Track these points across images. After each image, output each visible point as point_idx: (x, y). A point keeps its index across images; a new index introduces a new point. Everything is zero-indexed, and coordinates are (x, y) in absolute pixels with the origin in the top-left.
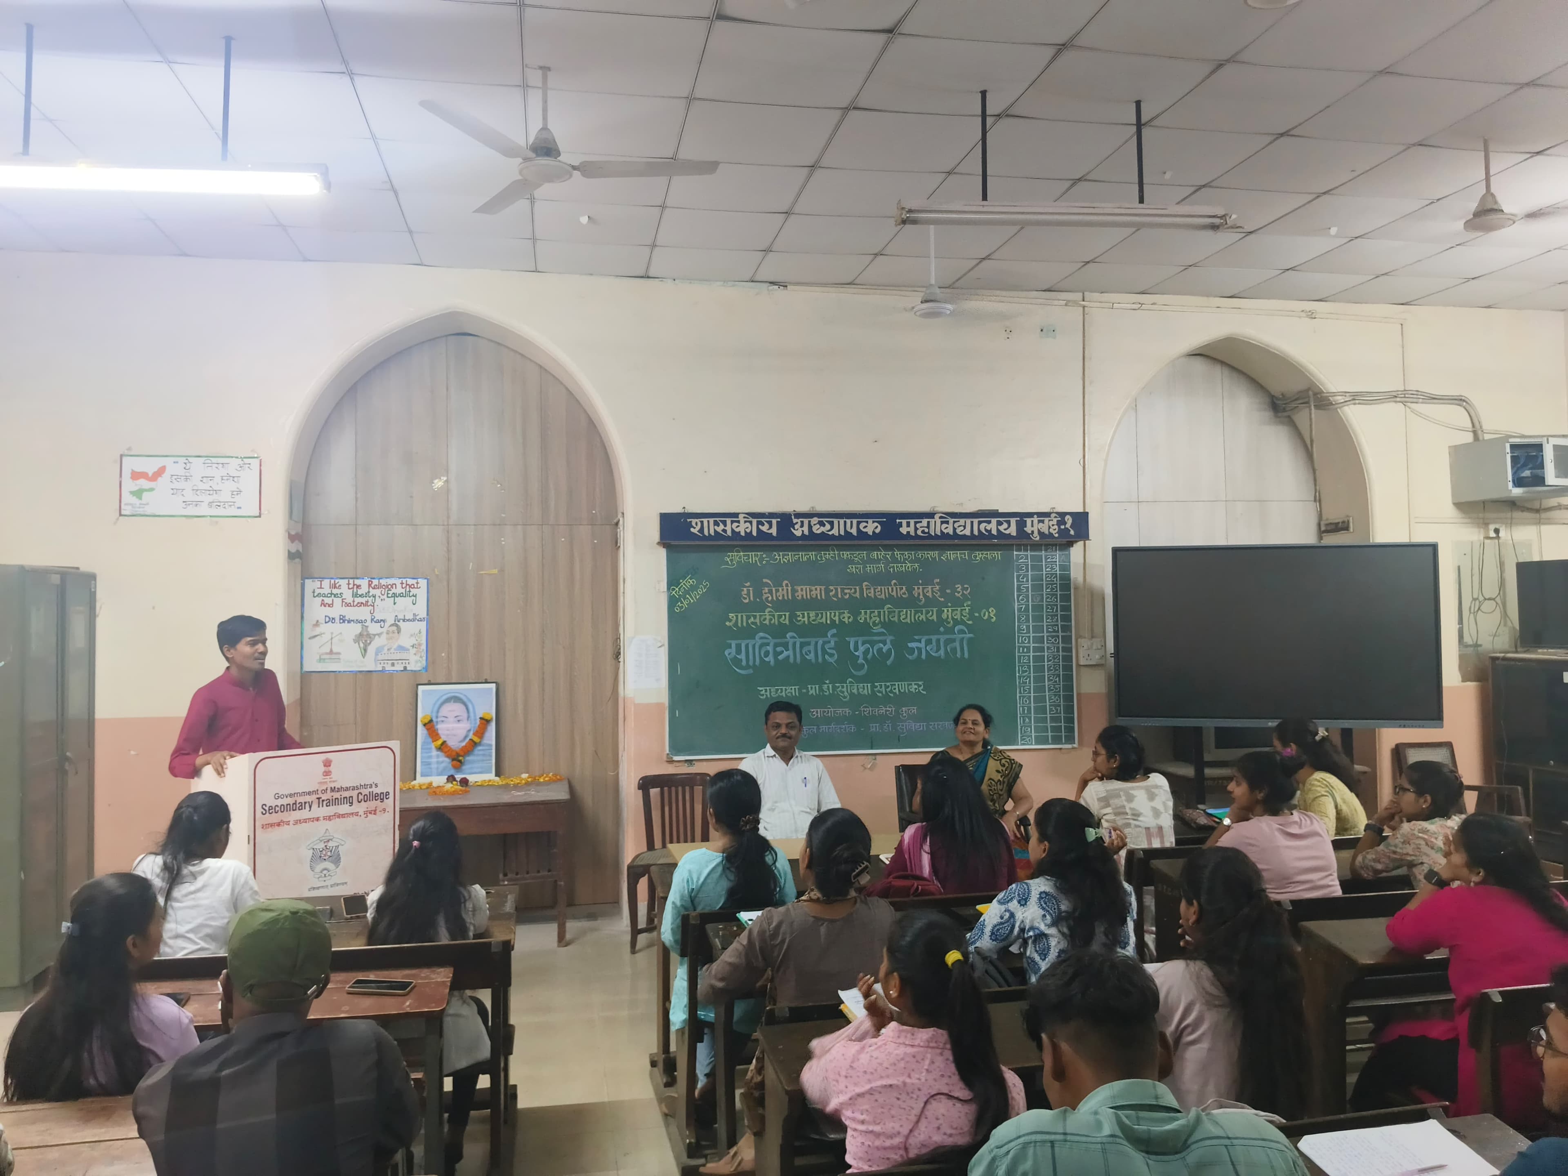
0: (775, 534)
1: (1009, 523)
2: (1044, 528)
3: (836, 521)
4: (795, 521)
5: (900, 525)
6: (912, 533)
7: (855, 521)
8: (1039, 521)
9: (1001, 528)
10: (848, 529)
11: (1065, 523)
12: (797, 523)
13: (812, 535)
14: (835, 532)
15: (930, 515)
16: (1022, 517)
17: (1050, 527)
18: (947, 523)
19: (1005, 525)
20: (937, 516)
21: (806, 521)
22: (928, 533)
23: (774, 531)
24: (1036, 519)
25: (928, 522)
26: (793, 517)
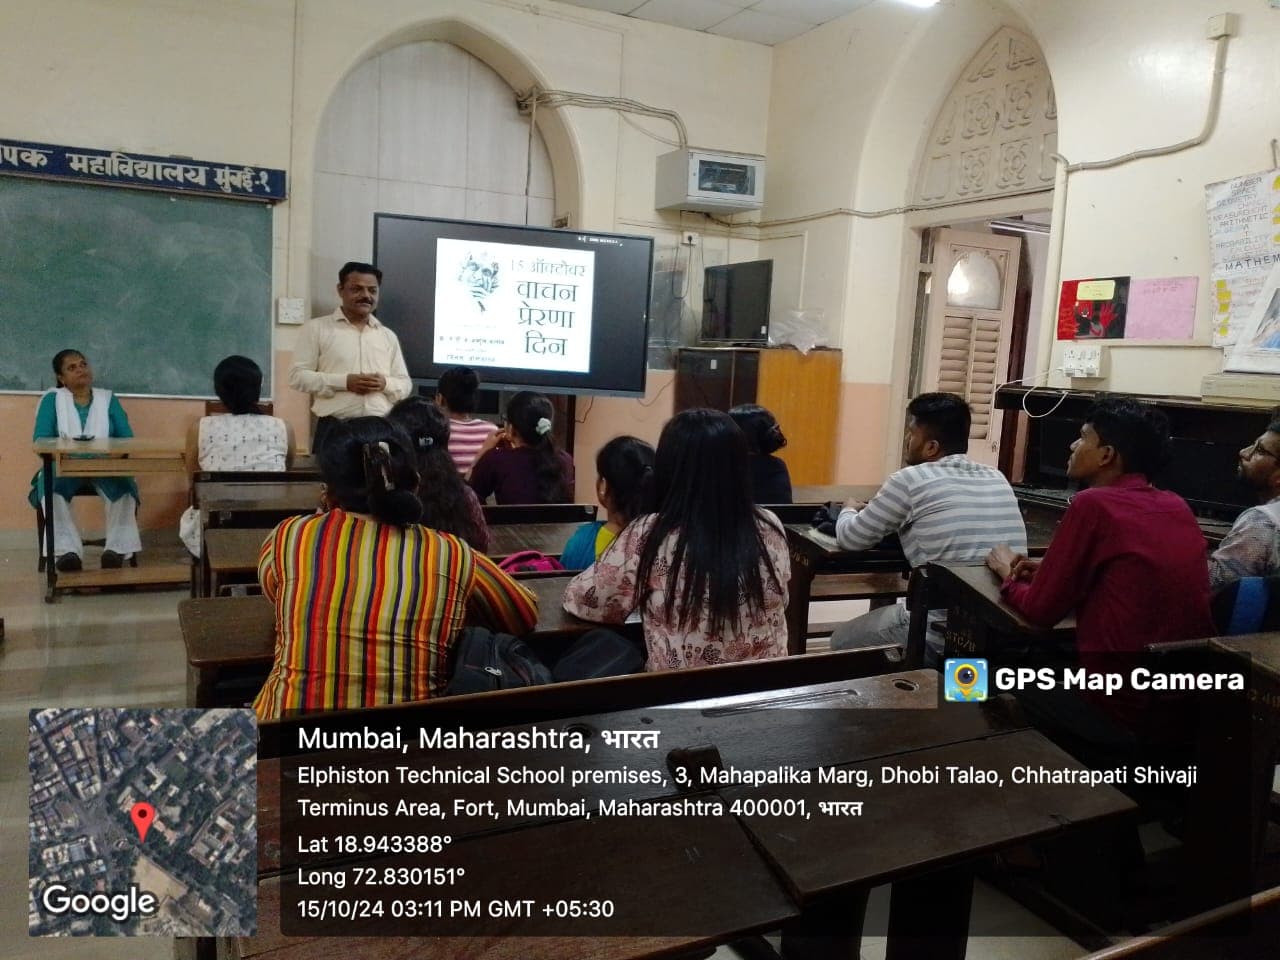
1: (197, 171)
2: (237, 181)
5: (71, 160)
6: (85, 170)
7: (15, 150)
8: (231, 174)
9: (188, 176)
10: (7, 158)
11: (260, 179)
15: (107, 154)
16: (212, 168)
17: (243, 180)
18: (126, 163)
19: (193, 173)
20: (114, 156)
22: (104, 172)
24: (227, 171)
25: (104, 161)
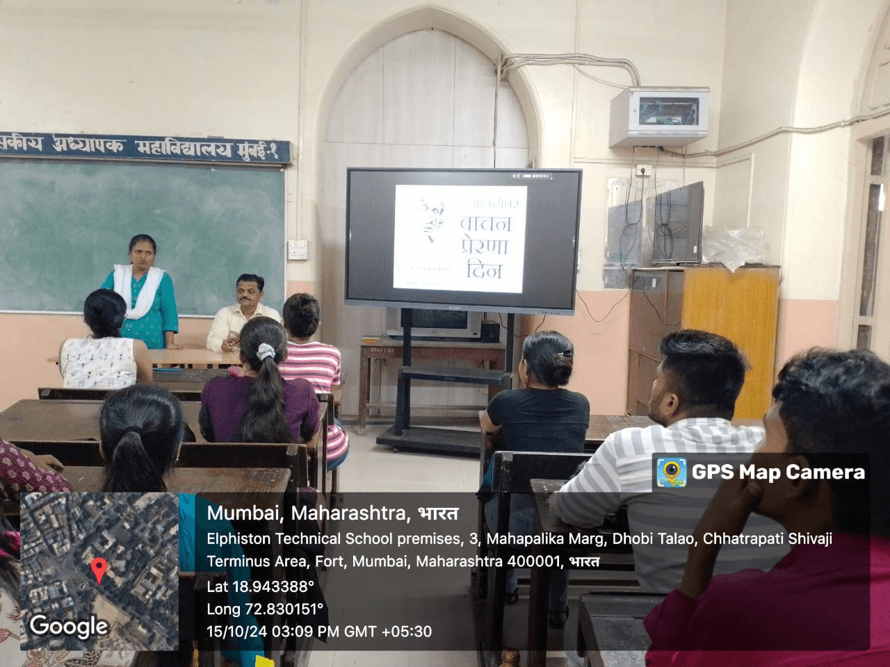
0: (41, 149)
3: (87, 140)
4: (55, 139)
5: (138, 145)
6: (148, 152)
7: (102, 141)
10: (98, 147)
12: (57, 141)
13: (70, 152)
14: (87, 149)
15: (162, 139)
16: (236, 143)
18: (176, 145)
20: (167, 140)
21: (64, 140)
22: (161, 152)
23: (40, 147)
25: (160, 144)
26: (54, 136)
